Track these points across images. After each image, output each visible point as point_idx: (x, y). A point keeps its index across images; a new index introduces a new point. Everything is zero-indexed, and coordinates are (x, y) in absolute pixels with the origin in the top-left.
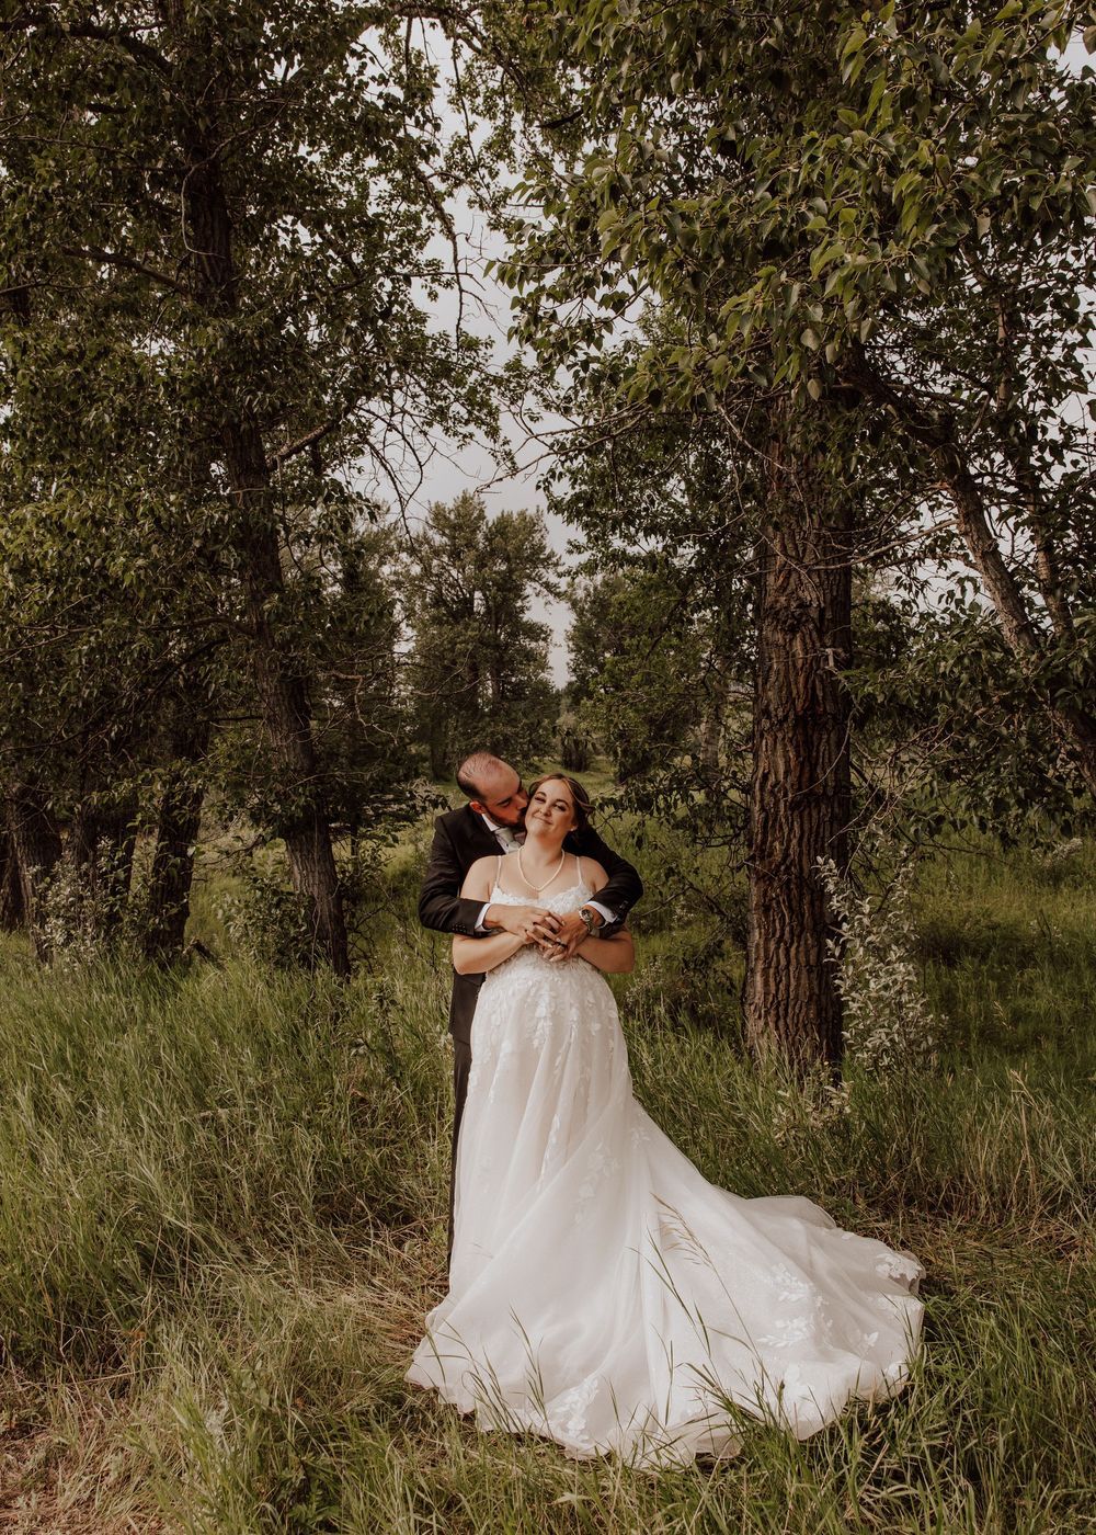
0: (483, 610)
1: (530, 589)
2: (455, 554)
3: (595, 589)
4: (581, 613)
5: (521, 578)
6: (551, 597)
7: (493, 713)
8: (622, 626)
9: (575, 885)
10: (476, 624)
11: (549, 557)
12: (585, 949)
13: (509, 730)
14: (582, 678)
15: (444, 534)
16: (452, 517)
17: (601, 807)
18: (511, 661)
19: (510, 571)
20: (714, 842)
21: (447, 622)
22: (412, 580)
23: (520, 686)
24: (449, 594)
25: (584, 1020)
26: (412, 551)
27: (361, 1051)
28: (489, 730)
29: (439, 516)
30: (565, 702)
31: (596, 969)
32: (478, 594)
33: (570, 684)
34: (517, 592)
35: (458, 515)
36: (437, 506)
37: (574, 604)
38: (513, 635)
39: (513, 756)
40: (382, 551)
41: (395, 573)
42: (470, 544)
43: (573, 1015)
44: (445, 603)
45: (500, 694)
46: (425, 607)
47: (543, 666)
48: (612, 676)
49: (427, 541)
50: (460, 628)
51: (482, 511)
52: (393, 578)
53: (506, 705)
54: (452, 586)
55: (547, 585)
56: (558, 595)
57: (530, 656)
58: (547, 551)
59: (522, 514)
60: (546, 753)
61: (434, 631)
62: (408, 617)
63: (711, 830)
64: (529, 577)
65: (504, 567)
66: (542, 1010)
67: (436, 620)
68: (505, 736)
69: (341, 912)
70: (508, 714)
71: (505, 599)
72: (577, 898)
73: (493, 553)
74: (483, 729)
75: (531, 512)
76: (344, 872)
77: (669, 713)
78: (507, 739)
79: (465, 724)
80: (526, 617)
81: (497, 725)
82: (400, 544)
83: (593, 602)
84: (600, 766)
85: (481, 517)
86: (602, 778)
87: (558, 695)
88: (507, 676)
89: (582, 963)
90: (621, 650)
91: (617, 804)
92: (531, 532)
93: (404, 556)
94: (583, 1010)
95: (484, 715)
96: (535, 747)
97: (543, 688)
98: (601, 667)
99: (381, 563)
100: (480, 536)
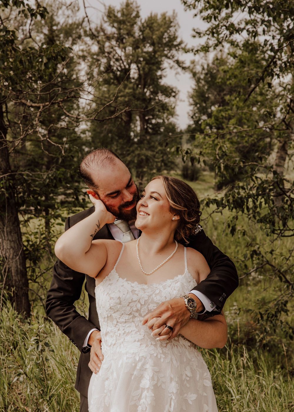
0: (136, 76)
1: (166, 63)
2: (120, 40)
3: (208, 65)
4: (198, 81)
5: (161, 56)
6: (180, 70)
7: (140, 142)
8: (223, 90)
9: (182, 273)
10: (131, 85)
11: (180, 44)
12: (187, 331)
13: (149, 153)
14: (196, 122)
15: (113, 26)
16: (119, 15)
17: (208, 205)
18: (153, 110)
19: (155, 51)
20: (287, 233)
21: (113, 83)
22: (92, 55)
23: (158, 125)
24: (115, 66)
25: (182, 390)
26: (93, 36)
27: (21, 379)
28: (137, 152)
29: (111, 14)
30: (185, 137)
31: (195, 346)
32: (134, 66)
33: (189, 126)
34: (158, 65)
35: (123, 15)
36: (110, 8)
37: (194, 74)
38: (155, 93)
39: (151, 170)
40: (74, 36)
41: (83, 51)
42: (130, 34)
43: (173, 387)
44: (113, 71)
45: (145, 131)
46: (100, 73)
47: (172, 114)
48: (217, 119)
49: (103, 30)
50: (121, 87)
51: (138, 12)
52: (81, 53)
53: (148, 137)
54: (117, 60)
55: (178, 62)
56: (184, 68)
57: (164, 107)
58: (178, 40)
59: (164, 16)
60: (172, 169)
61: (104, 88)
62: (89, 79)
63: (285, 224)
64: (166, 56)
65: (150, 49)
66: (146, 382)
67: (106, 82)
68: (147, 156)
69: (25, 268)
70: (149, 143)
71: (150, 70)
72: (182, 285)
73: (144, 40)
74: (133, 152)
75: (169, 14)
76: (28, 241)
77: (254, 145)
78: (148, 159)
79: (122, 148)
80: (163, 82)
81: (142, 149)
82: (85, 31)
83: (206, 74)
84: (205, 178)
85: (137, 16)
86: (206, 186)
87: (181, 132)
88: (149, 119)
89: (182, 341)
90: (223, 103)
91: (219, 203)
92: (170, 27)
93: (88, 39)
94: (181, 383)
95: (134, 143)
96: (166, 165)
97: (171, 128)
98: (210, 116)
99: (73, 43)
100: (136, 29)
